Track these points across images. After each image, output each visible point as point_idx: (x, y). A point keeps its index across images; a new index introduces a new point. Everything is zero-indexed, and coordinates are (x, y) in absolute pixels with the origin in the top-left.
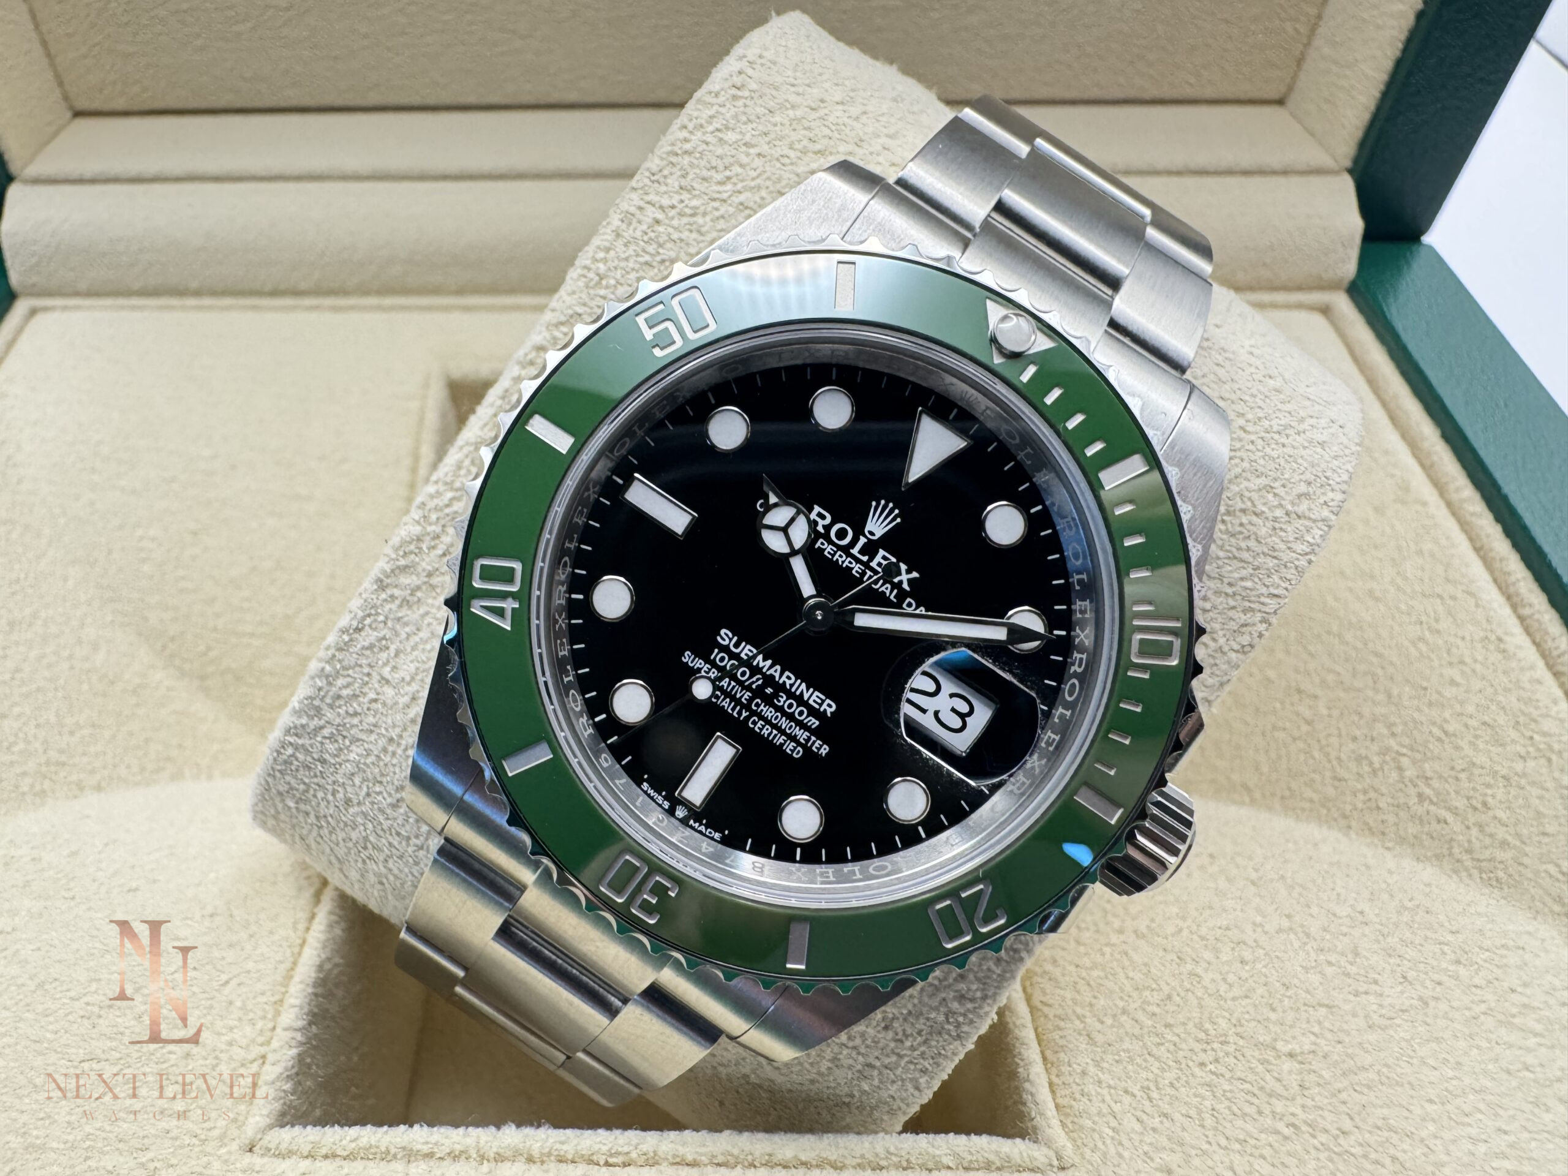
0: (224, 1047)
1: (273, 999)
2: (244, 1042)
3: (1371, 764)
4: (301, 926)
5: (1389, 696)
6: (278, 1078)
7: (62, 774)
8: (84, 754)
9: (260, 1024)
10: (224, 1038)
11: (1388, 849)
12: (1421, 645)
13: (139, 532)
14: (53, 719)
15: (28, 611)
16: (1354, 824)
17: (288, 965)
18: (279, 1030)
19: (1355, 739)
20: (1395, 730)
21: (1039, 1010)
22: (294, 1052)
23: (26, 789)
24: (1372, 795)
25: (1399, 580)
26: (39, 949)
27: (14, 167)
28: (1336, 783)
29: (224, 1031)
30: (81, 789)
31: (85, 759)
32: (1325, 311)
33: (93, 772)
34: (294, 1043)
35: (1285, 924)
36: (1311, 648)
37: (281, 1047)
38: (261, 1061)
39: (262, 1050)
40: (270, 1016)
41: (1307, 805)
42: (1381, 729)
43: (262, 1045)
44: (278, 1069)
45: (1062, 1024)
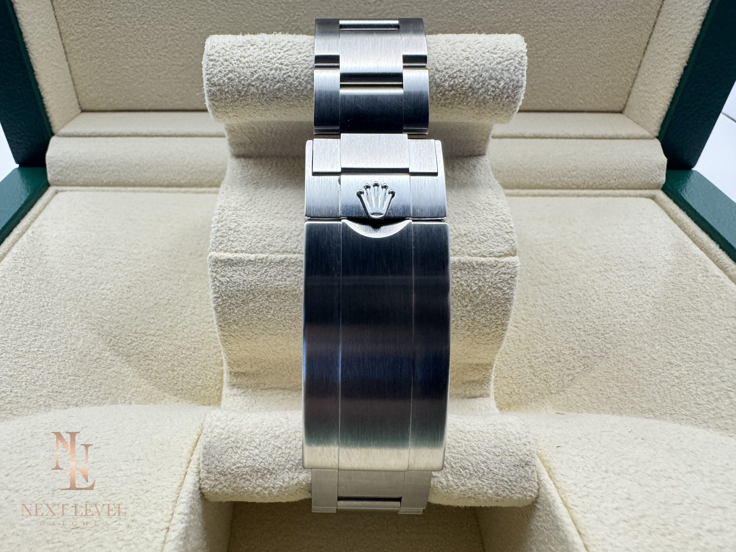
0: (147, 522)
1: (172, 500)
2: (158, 520)
3: (714, 396)
4: (184, 466)
5: (718, 364)
6: (176, 538)
7: (59, 397)
8: (70, 388)
9: (166, 512)
10: (147, 518)
11: (731, 436)
12: (728, 339)
13: (102, 286)
14: (56, 370)
15: (47, 320)
16: (710, 425)
17: (178, 484)
18: (175, 515)
19: (703, 385)
20: (723, 379)
21: (571, 509)
22: (184, 525)
23: (41, 403)
24: (718, 411)
25: (712, 310)
26: (49, 474)
27: (54, 130)
28: (698, 406)
29: (147, 515)
30: (69, 405)
31: (71, 391)
32: (653, 198)
33: (73, 397)
34: (183, 521)
35: (689, 469)
36: (673, 343)
37: (178, 523)
38: (166, 530)
39: (167, 525)
40: (170, 508)
41: (685, 417)
42: (715, 379)
43: (166, 522)
44: (176, 534)
45: (586, 515)
